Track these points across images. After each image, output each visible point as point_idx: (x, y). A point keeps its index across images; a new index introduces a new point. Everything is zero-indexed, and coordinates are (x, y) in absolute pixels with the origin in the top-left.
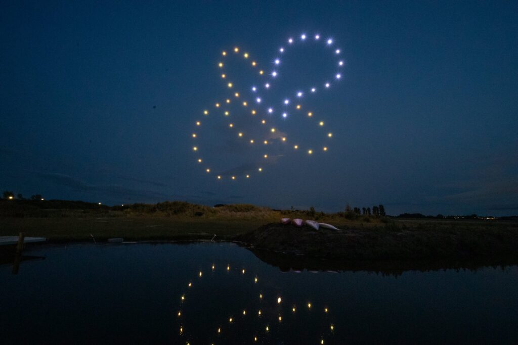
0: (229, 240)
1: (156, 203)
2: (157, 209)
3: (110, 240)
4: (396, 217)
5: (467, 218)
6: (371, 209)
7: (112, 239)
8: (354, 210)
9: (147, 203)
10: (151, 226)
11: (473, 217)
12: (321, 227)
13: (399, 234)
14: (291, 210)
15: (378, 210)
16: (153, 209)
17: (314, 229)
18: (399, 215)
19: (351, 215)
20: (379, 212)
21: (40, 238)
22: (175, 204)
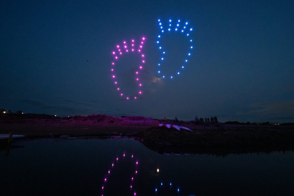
0: (129, 137)
1: (88, 116)
2: (88, 119)
3: (61, 136)
4: (223, 123)
5: (264, 124)
6: (210, 118)
7: (62, 136)
8: (200, 119)
9: (82, 115)
10: (85, 129)
11: (267, 123)
12: (181, 129)
13: (225, 133)
14: (164, 119)
15: (213, 119)
16: (85, 119)
17: (177, 130)
18: (225, 122)
19: (198, 122)
20: (214, 121)
21: (21, 135)
22: (98, 116)
